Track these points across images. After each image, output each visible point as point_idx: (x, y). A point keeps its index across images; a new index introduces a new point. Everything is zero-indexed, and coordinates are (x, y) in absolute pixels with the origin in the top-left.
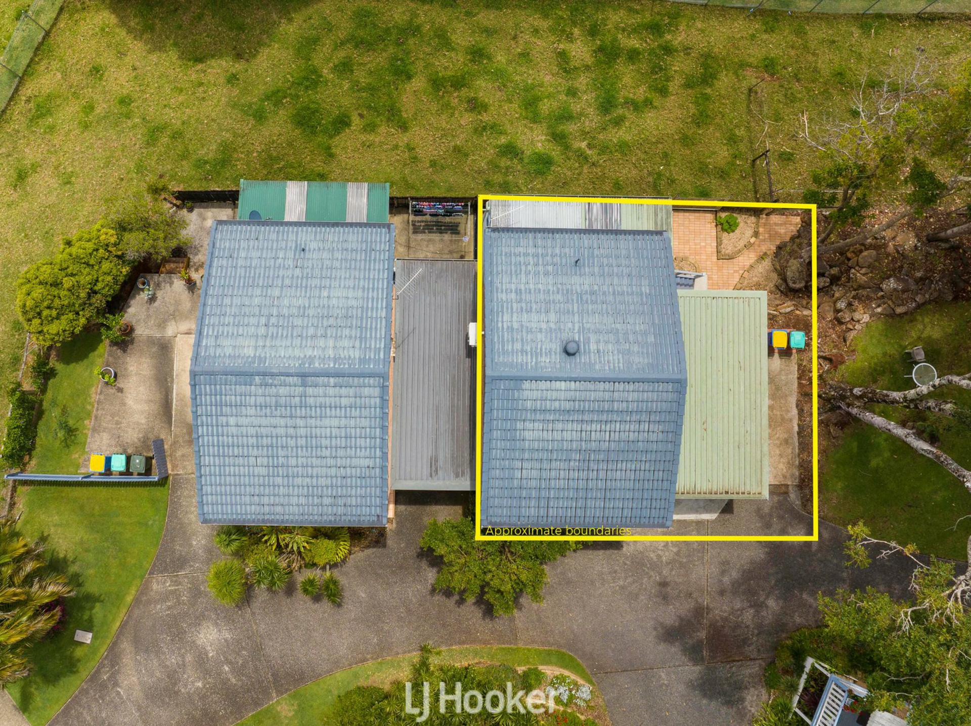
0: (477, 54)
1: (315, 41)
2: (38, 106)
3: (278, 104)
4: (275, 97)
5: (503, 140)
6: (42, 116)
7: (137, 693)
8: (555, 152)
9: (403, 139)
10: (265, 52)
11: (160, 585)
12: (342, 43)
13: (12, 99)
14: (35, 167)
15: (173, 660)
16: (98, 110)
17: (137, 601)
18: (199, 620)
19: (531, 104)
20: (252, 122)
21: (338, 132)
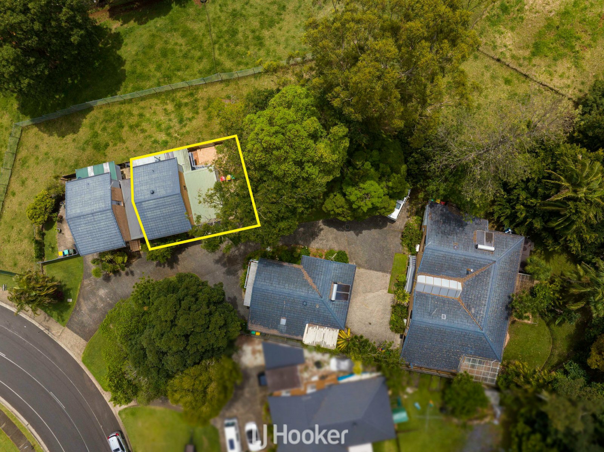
0: (141, 115)
1: (94, 123)
2: (23, 161)
3: (88, 144)
4: (87, 143)
5: (153, 139)
6: (25, 164)
7: (87, 311)
8: (169, 139)
9: (124, 146)
10: (81, 129)
11: (86, 282)
12: (102, 122)
13: (15, 161)
14: (26, 179)
15: (94, 301)
16: (40, 158)
17: (81, 287)
18: (98, 289)
19: (159, 126)
20: (82, 151)
21: (106, 148)
